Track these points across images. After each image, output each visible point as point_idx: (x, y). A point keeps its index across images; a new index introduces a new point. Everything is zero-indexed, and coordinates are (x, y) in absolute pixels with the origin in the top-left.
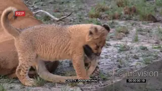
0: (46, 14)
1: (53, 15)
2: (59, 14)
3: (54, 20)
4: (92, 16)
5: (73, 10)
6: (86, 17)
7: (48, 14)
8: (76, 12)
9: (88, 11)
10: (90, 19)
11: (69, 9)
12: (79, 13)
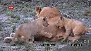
0: (65, 14)
1: (68, 15)
2: (70, 14)
3: (68, 17)
4: (84, 15)
5: (76, 12)
6: (82, 15)
7: (66, 14)
8: (77, 13)
9: (82, 13)
10: (83, 16)
11: (75, 12)
12: (79, 14)
